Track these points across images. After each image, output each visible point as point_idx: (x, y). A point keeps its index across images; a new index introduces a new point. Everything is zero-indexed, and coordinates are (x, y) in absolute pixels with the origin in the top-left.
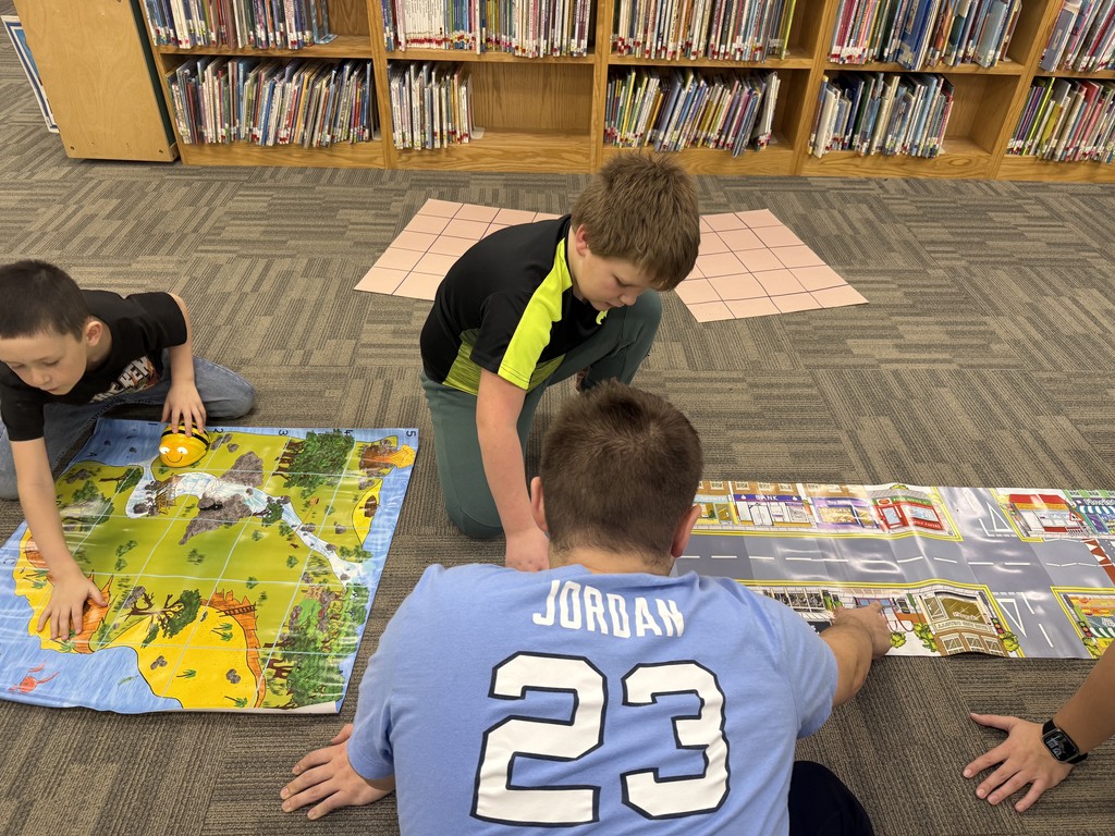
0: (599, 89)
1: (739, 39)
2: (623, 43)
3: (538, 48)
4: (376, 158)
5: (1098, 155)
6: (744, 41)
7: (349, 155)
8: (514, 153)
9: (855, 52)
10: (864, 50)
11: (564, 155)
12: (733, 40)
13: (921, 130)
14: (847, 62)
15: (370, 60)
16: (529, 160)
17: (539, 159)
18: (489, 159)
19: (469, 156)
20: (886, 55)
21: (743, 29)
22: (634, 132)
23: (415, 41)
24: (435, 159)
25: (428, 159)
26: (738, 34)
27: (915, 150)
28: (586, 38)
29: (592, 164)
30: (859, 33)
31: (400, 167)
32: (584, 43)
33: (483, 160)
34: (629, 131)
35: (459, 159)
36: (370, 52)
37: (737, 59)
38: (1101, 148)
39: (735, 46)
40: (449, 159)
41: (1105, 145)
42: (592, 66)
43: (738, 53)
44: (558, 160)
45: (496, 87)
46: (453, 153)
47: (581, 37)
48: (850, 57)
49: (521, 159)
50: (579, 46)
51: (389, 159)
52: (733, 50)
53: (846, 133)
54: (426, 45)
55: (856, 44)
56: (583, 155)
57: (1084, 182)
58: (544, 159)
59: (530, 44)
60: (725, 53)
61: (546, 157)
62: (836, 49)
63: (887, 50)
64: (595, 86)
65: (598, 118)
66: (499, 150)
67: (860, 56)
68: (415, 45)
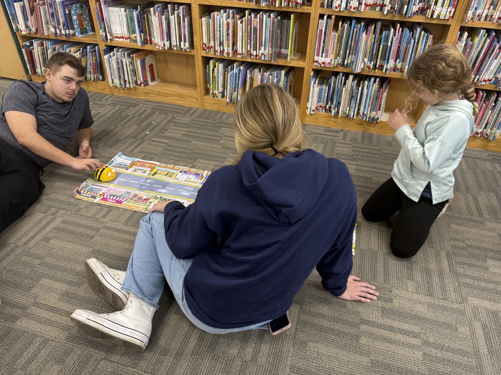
0: (198, 68)
1: (263, 48)
2: (206, 46)
3: (164, 45)
4: (105, 89)
5: (487, 134)
6: (265, 50)
7: (95, 86)
8: (163, 94)
9: (327, 60)
10: (331, 60)
11: (186, 98)
12: (260, 49)
13: (367, 106)
14: (322, 65)
15: (97, 45)
16: (170, 98)
17: (175, 98)
18: (153, 95)
19: (143, 92)
20: (346, 63)
21: (263, 43)
22: (218, 90)
23: (117, 37)
24: (130, 92)
25: (127, 92)
26: (262, 46)
27: (365, 117)
28: (187, 42)
29: (200, 104)
30: (328, 51)
31: (116, 94)
32: (187, 44)
33: (151, 95)
34: (215, 90)
35: (140, 93)
36: (97, 41)
37: (263, 59)
38: (489, 131)
39: (261, 52)
40: (136, 93)
41: (491, 129)
42: (194, 55)
43: (263, 56)
44: (184, 100)
45: (166, 61)
46: (137, 90)
47: (185, 41)
48: (323, 63)
49: (167, 97)
50: (185, 46)
51: (111, 90)
52: (260, 54)
53: (327, 103)
54: (122, 40)
55: (326, 56)
56: (195, 99)
57: (480, 149)
58: (177, 98)
59: (161, 43)
60: (256, 56)
61: (178, 97)
62: (316, 58)
63: (346, 61)
64: (197, 66)
65: (200, 82)
66: (157, 92)
67: (329, 63)
68: (117, 39)
